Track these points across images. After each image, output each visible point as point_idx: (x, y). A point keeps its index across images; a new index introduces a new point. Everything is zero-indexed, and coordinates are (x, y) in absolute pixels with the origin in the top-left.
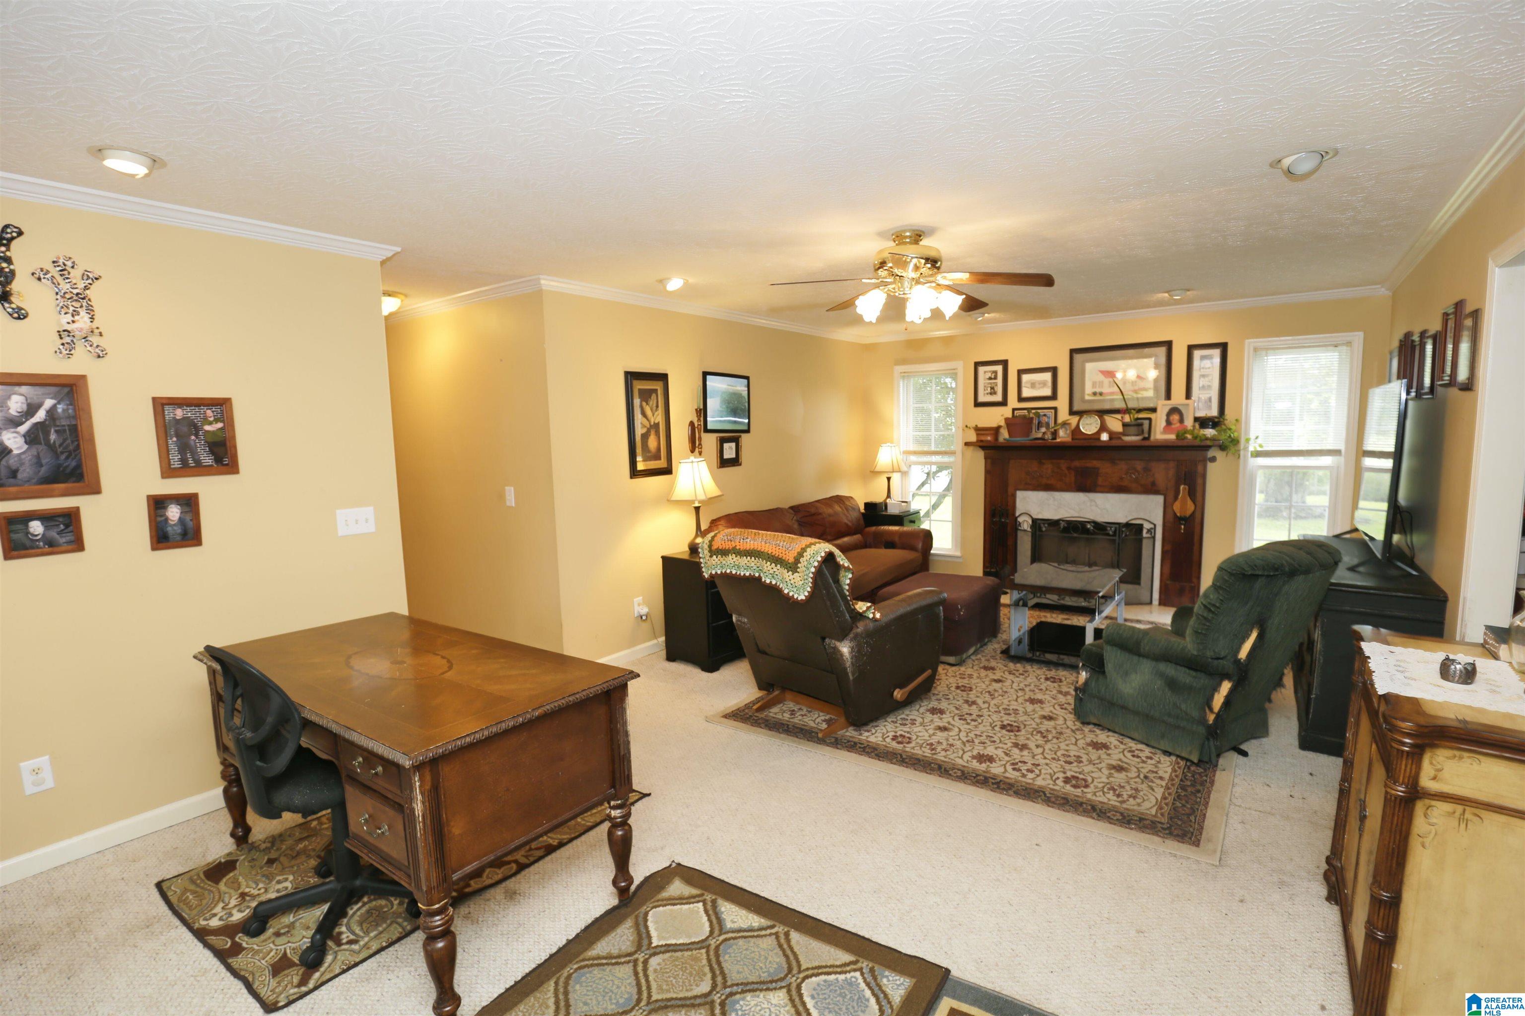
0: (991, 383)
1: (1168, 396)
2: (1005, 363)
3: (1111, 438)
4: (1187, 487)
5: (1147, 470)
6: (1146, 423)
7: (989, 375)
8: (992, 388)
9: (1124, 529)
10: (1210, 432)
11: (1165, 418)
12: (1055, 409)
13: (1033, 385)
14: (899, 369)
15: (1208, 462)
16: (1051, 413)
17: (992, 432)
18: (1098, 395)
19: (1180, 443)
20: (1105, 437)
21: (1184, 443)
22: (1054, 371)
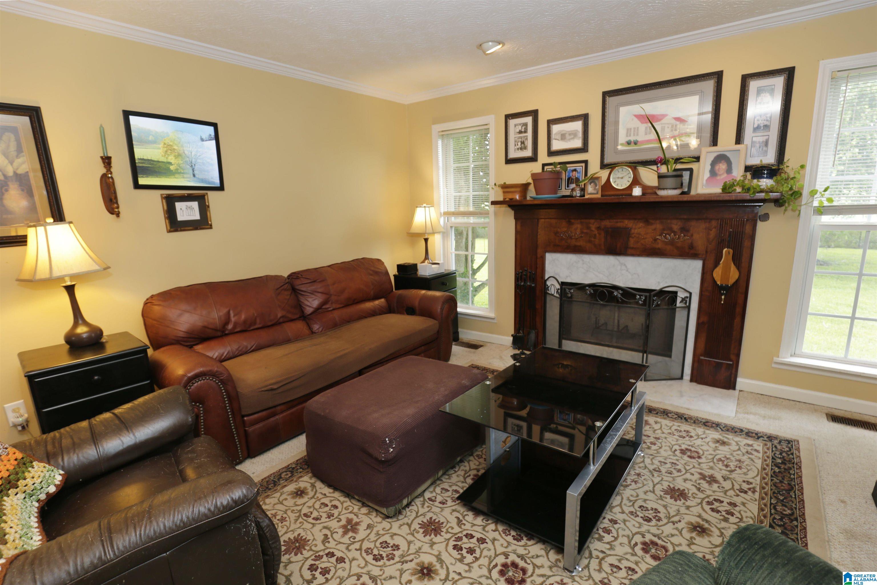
0: (521, 138)
1: (714, 142)
2: (534, 114)
3: (644, 194)
4: (731, 251)
5: (684, 230)
6: (686, 175)
7: (519, 128)
8: (523, 143)
9: (655, 298)
10: (765, 183)
11: (708, 167)
12: (586, 162)
13: (563, 137)
14: (437, 128)
15: (758, 221)
16: (580, 167)
17: (518, 189)
18: (632, 144)
19: (726, 197)
20: (637, 192)
21: (733, 197)
22: (585, 118)
